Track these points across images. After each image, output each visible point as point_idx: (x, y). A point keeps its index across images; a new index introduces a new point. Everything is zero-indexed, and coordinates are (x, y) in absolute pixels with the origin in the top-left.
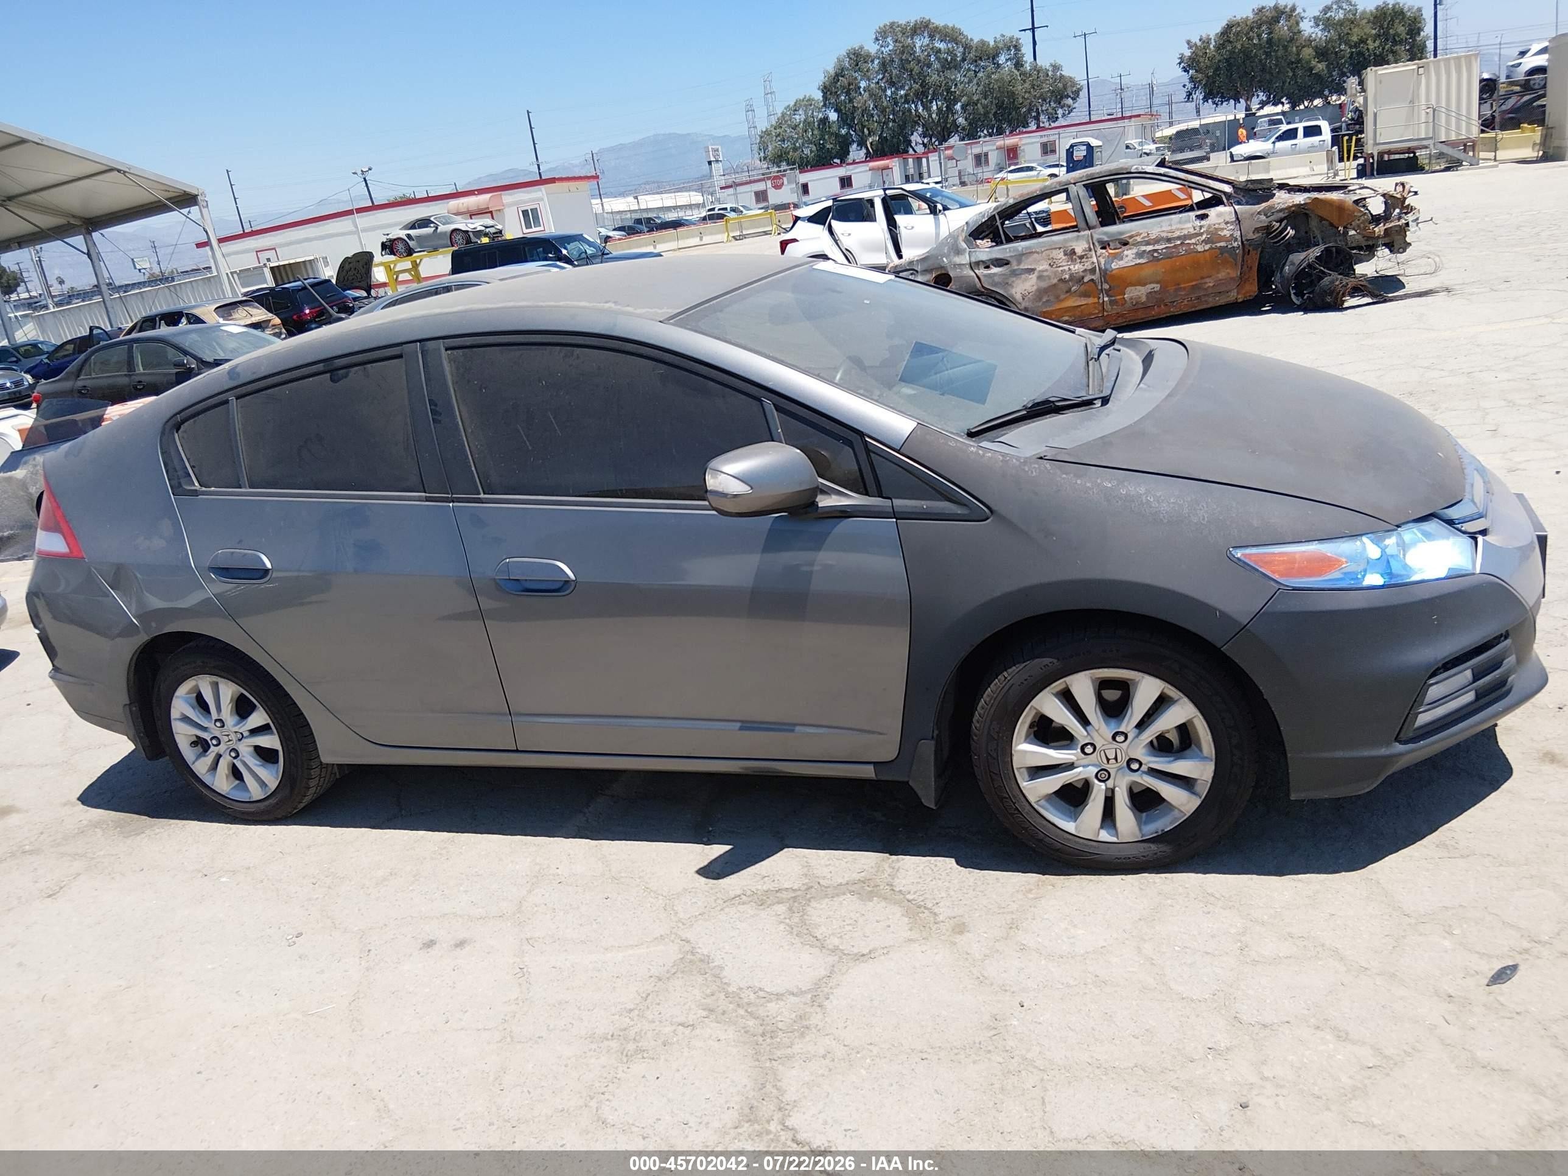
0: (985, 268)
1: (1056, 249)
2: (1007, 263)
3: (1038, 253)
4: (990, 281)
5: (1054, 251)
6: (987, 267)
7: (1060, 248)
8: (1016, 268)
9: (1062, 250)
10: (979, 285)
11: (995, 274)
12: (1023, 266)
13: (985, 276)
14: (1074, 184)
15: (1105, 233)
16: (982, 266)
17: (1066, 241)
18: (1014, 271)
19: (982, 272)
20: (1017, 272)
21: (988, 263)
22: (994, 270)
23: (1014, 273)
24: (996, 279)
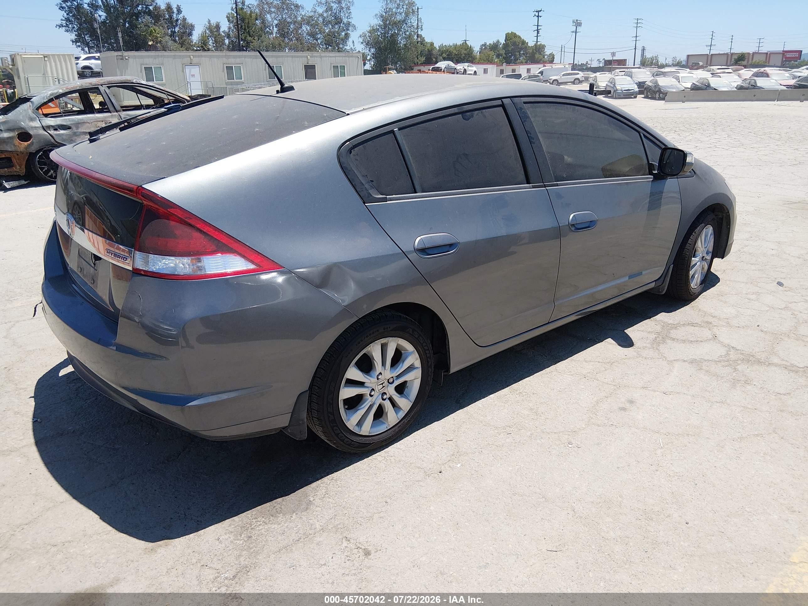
0: (54, 130)
1: (100, 121)
2: (69, 128)
3: (89, 123)
4: (61, 138)
5: (99, 123)
6: (56, 130)
7: (102, 121)
8: (76, 131)
9: (103, 122)
10: (53, 140)
11: (62, 134)
12: (80, 130)
13: (56, 135)
14: (102, 85)
15: (128, 115)
16: (52, 129)
17: (106, 117)
18: (75, 133)
19: (52, 132)
20: (77, 134)
21: (56, 127)
22: (62, 132)
23: (75, 134)
24: (64, 137)
